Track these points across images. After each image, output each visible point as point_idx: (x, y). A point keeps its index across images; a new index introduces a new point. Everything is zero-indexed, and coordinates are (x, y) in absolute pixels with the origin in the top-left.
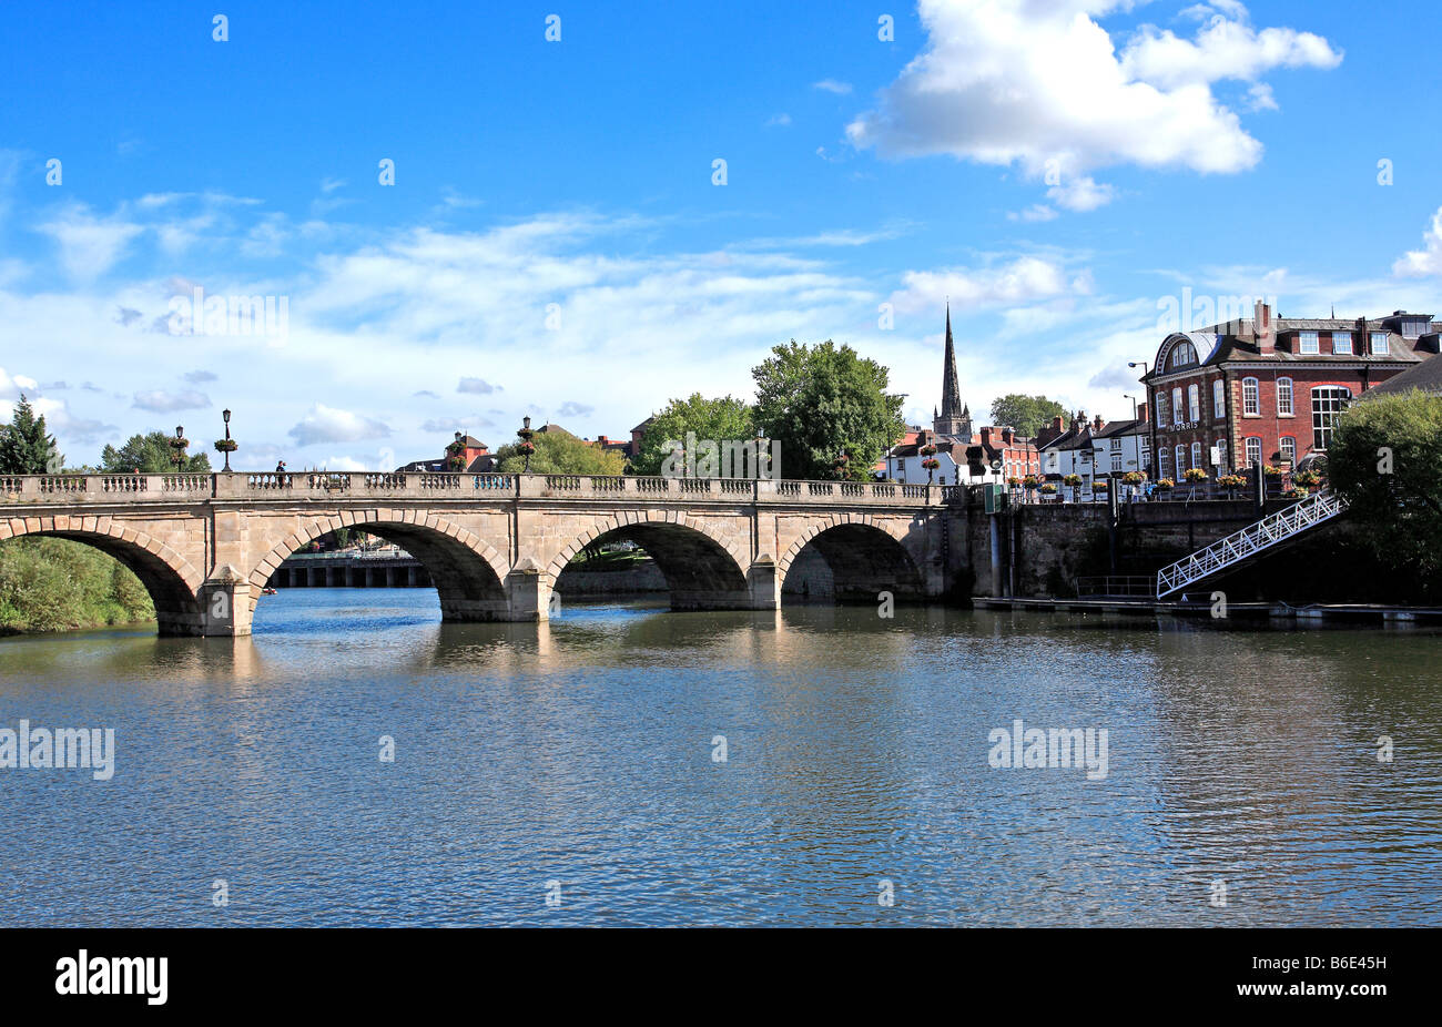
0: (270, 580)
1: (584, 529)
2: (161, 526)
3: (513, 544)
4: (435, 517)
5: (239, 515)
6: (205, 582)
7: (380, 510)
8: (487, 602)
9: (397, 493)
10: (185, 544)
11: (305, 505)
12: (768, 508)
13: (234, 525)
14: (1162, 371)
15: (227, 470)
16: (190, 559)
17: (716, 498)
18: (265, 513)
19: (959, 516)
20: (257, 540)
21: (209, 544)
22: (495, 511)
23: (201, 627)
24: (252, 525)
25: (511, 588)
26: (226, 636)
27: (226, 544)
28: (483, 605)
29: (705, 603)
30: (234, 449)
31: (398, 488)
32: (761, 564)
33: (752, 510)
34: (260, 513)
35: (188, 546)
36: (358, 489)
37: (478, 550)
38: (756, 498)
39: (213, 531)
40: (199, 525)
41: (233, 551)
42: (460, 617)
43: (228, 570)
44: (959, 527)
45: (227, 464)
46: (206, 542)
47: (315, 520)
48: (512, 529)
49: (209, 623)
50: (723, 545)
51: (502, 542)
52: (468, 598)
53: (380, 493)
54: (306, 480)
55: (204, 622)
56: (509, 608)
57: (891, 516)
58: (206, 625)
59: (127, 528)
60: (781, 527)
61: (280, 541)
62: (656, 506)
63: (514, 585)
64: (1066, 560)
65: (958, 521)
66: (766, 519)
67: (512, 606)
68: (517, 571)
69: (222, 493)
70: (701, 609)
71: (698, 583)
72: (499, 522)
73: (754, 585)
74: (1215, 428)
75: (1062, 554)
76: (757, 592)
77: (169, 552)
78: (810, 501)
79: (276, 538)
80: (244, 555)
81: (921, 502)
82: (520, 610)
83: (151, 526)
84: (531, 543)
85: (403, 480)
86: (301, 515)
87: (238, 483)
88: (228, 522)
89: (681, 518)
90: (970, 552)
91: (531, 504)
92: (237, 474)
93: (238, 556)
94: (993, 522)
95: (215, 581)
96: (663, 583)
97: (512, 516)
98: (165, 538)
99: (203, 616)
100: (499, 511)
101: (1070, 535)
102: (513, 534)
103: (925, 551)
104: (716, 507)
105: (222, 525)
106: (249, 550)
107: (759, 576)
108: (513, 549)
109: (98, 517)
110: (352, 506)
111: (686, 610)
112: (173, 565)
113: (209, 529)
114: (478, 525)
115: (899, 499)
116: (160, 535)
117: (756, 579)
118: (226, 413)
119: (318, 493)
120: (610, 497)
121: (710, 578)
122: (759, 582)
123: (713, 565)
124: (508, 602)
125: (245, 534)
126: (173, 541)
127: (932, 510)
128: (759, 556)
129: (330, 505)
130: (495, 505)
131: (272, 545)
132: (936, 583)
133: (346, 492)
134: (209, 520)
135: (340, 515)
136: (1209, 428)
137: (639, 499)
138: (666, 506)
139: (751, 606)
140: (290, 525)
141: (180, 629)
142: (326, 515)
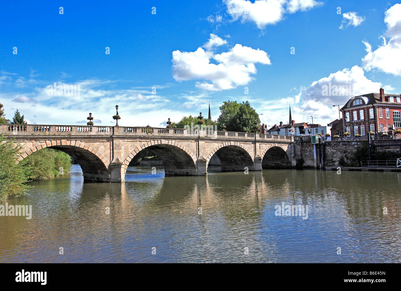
0: (130, 163)
1: (215, 147)
2: (96, 144)
3: (197, 151)
4: (177, 143)
5: (121, 141)
6: (110, 164)
7: (162, 140)
8: (187, 170)
9: (166, 135)
10: (104, 150)
11: (140, 138)
12: (259, 142)
13: (119, 144)
14: (349, 107)
15: (117, 126)
16: (106, 156)
17: (246, 138)
18: (129, 140)
19: (299, 145)
20: (126, 149)
21: (111, 150)
22: (193, 141)
23: (108, 179)
24: (125, 144)
25: (197, 165)
26: (118, 182)
27: (117, 151)
28: (184, 171)
29: (236, 169)
30: (120, 118)
31: (167, 133)
32: (257, 158)
33: (255, 142)
34: (127, 140)
35: (105, 151)
36: (156, 133)
37: (188, 153)
38: (255, 139)
39: (113, 146)
40: (108, 144)
41: (119, 153)
42: (173, 174)
43: (118, 160)
44: (298, 148)
45: (117, 124)
46: (110, 150)
47: (143, 143)
48: (197, 147)
49: (112, 178)
50: (248, 152)
51: (195, 151)
52: (177, 168)
53: (162, 134)
54: (141, 130)
55: (110, 178)
56: (197, 172)
57: (284, 145)
58: (111, 178)
59: (85, 145)
60: (261, 147)
61: (133, 149)
62: (233, 141)
63: (198, 164)
64: (346, 156)
65: (298, 146)
66: (258, 144)
67: (198, 171)
68: (199, 160)
69: (116, 133)
70: (234, 171)
71: (234, 163)
72: (194, 144)
73: (255, 164)
74: (370, 121)
75: (344, 154)
76: (256, 166)
77: (99, 153)
78: (267, 140)
79: (132, 149)
80: (122, 154)
81: (289, 141)
82: (200, 172)
83: (93, 144)
84: (202, 151)
85: (168, 130)
86: (139, 141)
87: (121, 130)
88: (118, 143)
89: (238, 144)
90: (302, 155)
91: (203, 139)
92: (120, 127)
93: (121, 155)
94: (314, 146)
95: (114, 163)
96: (220, 163)
97: (197, 143)
98: (98, 148)
99: (109, 175)
100: (194, 141)
101: (347, 149)
102: (197, 148)
103: (291, 154)
104: (246, 141)
105: (116, 144)
106: (124, 153)
107: (257, 161)
108: (198, 153)
109: (76, 140)
110: (154, 138)
111: (228, 171)
112: (100, 158)
113: (111, 145)
114: (188, 145)
115: (285, 140)
116: (96, 147)
117: (256, 162)
118: (117, 106)
119: (144, 134)
120: (221, 137)
121: (239, 162)
122: (257, 163)
123: (241, 158)
124: (196, 169)
125: (123, 147)
126: (100, 149)
127: (293, 143)
128: (256, 156)
129: (148, 138)
130: (193, 139)
131: (131, 151)
132: (294, 163)
133: (153, 134)
134: (111, 142)
135: (150, 141)
136: (368, 121)
137: (228, 138)
138: (235, 141)
139: (254, 170)
140: (136, 144)
141: (96, 179)
142: (146, 142)
